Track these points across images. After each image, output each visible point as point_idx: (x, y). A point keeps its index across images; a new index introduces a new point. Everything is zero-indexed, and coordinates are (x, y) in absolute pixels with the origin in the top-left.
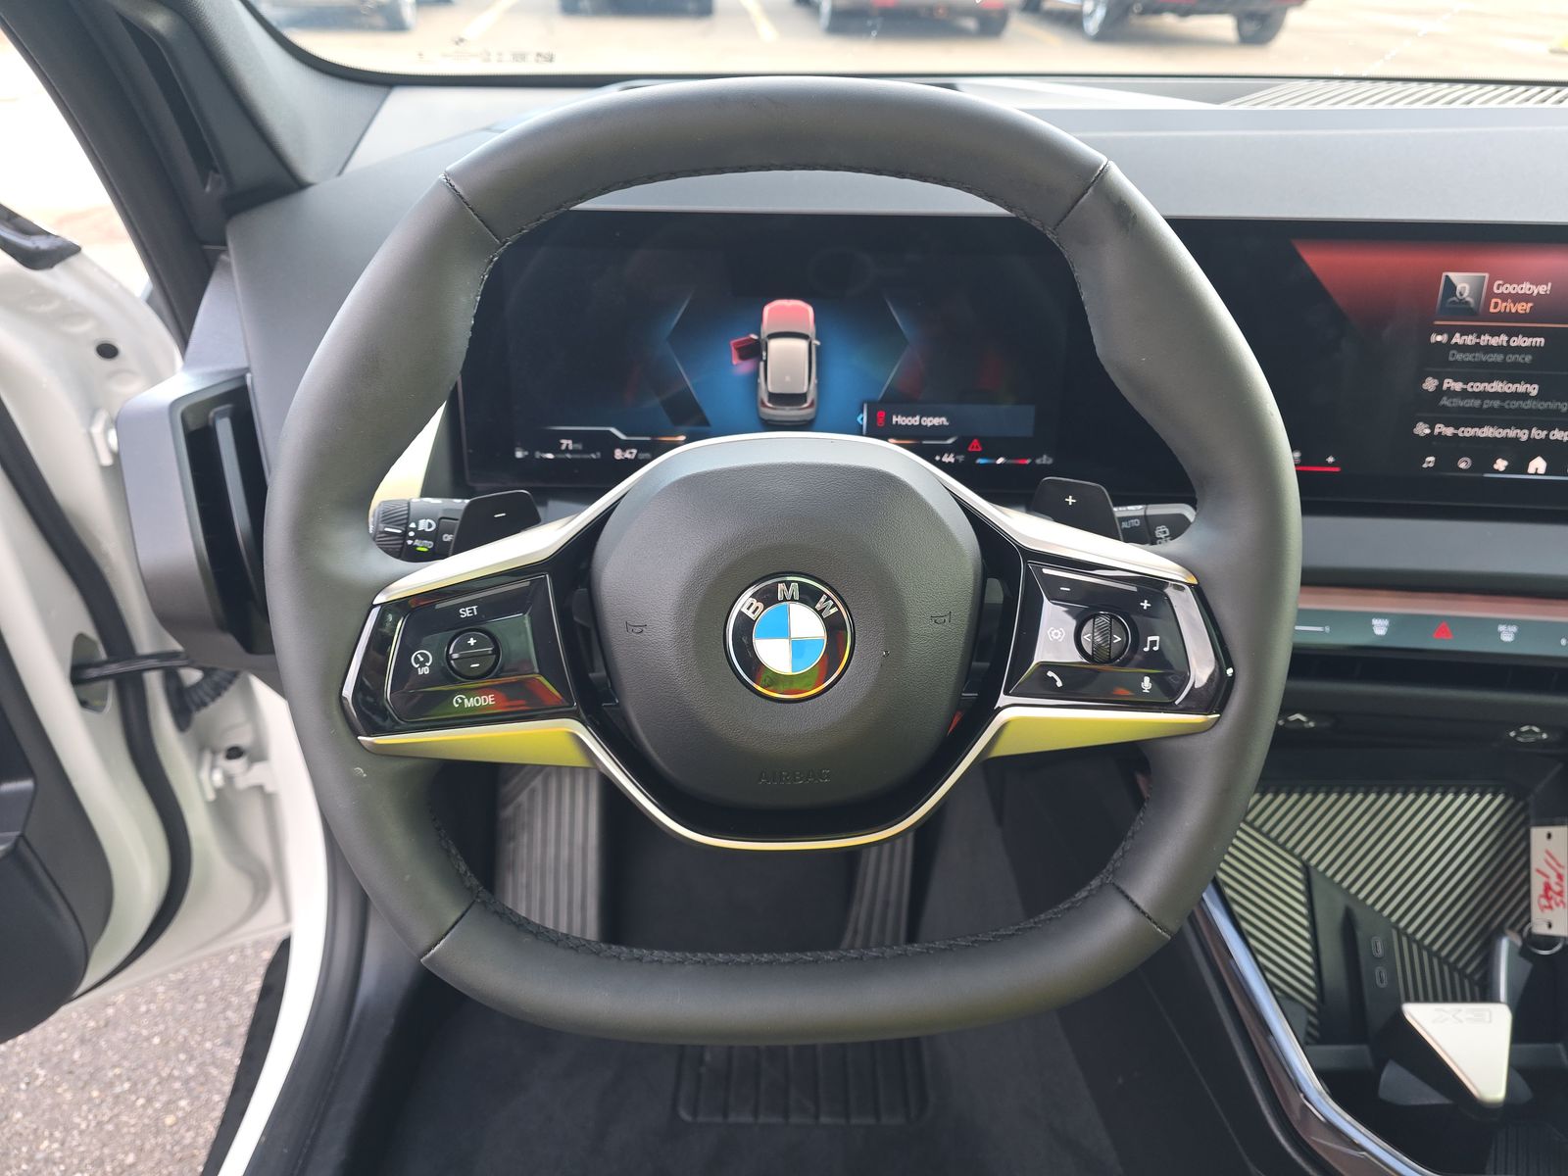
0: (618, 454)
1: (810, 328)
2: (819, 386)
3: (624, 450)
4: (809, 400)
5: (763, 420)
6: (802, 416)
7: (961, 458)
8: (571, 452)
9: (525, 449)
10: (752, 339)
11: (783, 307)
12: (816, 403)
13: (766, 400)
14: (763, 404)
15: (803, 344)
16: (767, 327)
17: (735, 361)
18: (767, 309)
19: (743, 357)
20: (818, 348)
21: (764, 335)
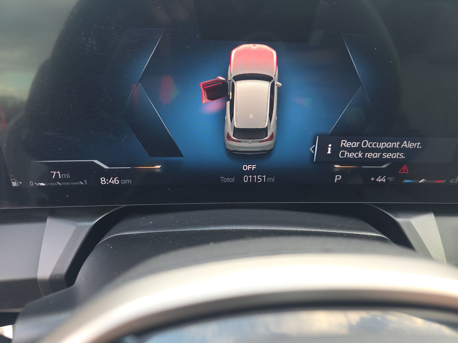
0: (103, 181)
1: (273, 71)
2: (279, 122)
3: (108, 178)
4: (269, 134)
5: (228, 150)
6: (263, 147)
7: (391, 179)
8: (61, 180)
9: (19, 180)
10: (221, 81)
11: (249, 50)
12: (275, 135)
13: (231, 134)
14: (229, 137)
15: (266, 85)
16: (233, 70)
17: (205, 100)
18: (234, 52)
19: (211, 97)
20: (279, 88)
21: (230, 78)
